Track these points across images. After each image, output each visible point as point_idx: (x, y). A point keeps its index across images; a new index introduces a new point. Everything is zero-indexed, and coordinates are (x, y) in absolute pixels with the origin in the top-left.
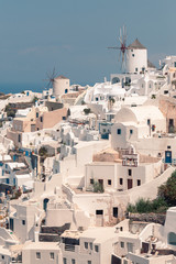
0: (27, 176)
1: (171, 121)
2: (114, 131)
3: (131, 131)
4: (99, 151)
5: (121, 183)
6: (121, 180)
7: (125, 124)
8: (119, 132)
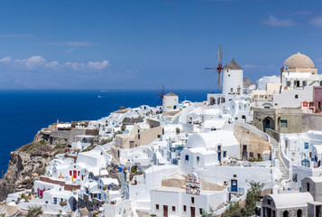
0: (117, 192)
1: (245, 147)
2: (183, 157)
3: (198, 158)
4: (168, 176)
5: (185, 210)
6: (185, 207)
7: (193, 150)
8: (187, 158)
